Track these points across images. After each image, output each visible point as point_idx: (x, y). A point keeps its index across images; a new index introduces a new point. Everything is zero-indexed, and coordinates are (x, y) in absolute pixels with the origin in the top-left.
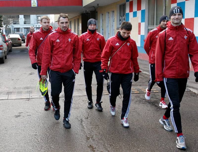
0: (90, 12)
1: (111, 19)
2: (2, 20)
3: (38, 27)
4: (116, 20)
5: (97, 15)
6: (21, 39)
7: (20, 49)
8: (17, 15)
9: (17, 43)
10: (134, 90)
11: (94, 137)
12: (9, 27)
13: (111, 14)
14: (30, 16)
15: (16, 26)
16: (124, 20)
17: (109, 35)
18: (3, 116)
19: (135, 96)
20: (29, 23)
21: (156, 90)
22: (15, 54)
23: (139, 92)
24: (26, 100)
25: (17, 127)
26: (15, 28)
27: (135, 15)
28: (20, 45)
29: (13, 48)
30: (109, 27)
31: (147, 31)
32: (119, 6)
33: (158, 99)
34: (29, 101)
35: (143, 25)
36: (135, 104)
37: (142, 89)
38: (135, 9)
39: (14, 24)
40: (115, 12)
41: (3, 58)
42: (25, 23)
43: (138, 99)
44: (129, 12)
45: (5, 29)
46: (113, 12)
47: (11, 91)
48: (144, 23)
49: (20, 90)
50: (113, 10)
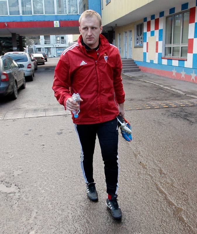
0: (107, 32)
1: (129, 38)
2: (25, 41)
3: (57, 46)
4: (133, 38)
5: (115, 35)
6: (44, 58)
7: (44, 67)
8: (37, 36)
9: (41, 61)
10: (163, 105)
11: (142, 153)
12: (31, 47)
13: (128, 33)
14: (49, 37)
15: (38, 46)
16: (141, 39)
17: (126, 53)
18: (45, 133)
19: (165, 110)
20: (49, 44)
21: (182, 105)
22: (40, 72)
23: (167, 106)
24: (64, 117)
25: (62, 144)
26: (37, 48)
27: (153, 34)
28: (44, 64)
29: (38, 66)
30: (126, 46)
31: (164, 49)
32: (136, 26)
33: (187, 113)
34: (67, 117)
35: (161, 44)
36: (168, 118)
37: (170, 103)
38: (153, 28)
39: (35, 44)
40: (132, 31)
41: (32, 76)
42: (45, 44)
43: (170, 113)
44: (146, 31)
45: (28, 50)
46: (131, 31)
47: (47, 108)
48: (162, 41)
49: (55, 106)
50: (131, 30)
